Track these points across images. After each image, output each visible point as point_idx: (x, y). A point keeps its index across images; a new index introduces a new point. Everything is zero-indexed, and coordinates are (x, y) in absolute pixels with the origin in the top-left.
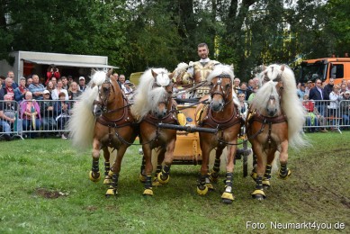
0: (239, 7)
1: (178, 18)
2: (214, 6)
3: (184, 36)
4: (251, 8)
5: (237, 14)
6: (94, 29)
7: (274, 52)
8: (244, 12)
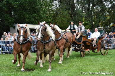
0: (91, 7)
1: (70, 12)
2: (82, 8)
3: (72, 18)
4: (95, 8)
5: (90, 10)
6: (42, 17)
7: (103, 22)
8: (93, 9)
